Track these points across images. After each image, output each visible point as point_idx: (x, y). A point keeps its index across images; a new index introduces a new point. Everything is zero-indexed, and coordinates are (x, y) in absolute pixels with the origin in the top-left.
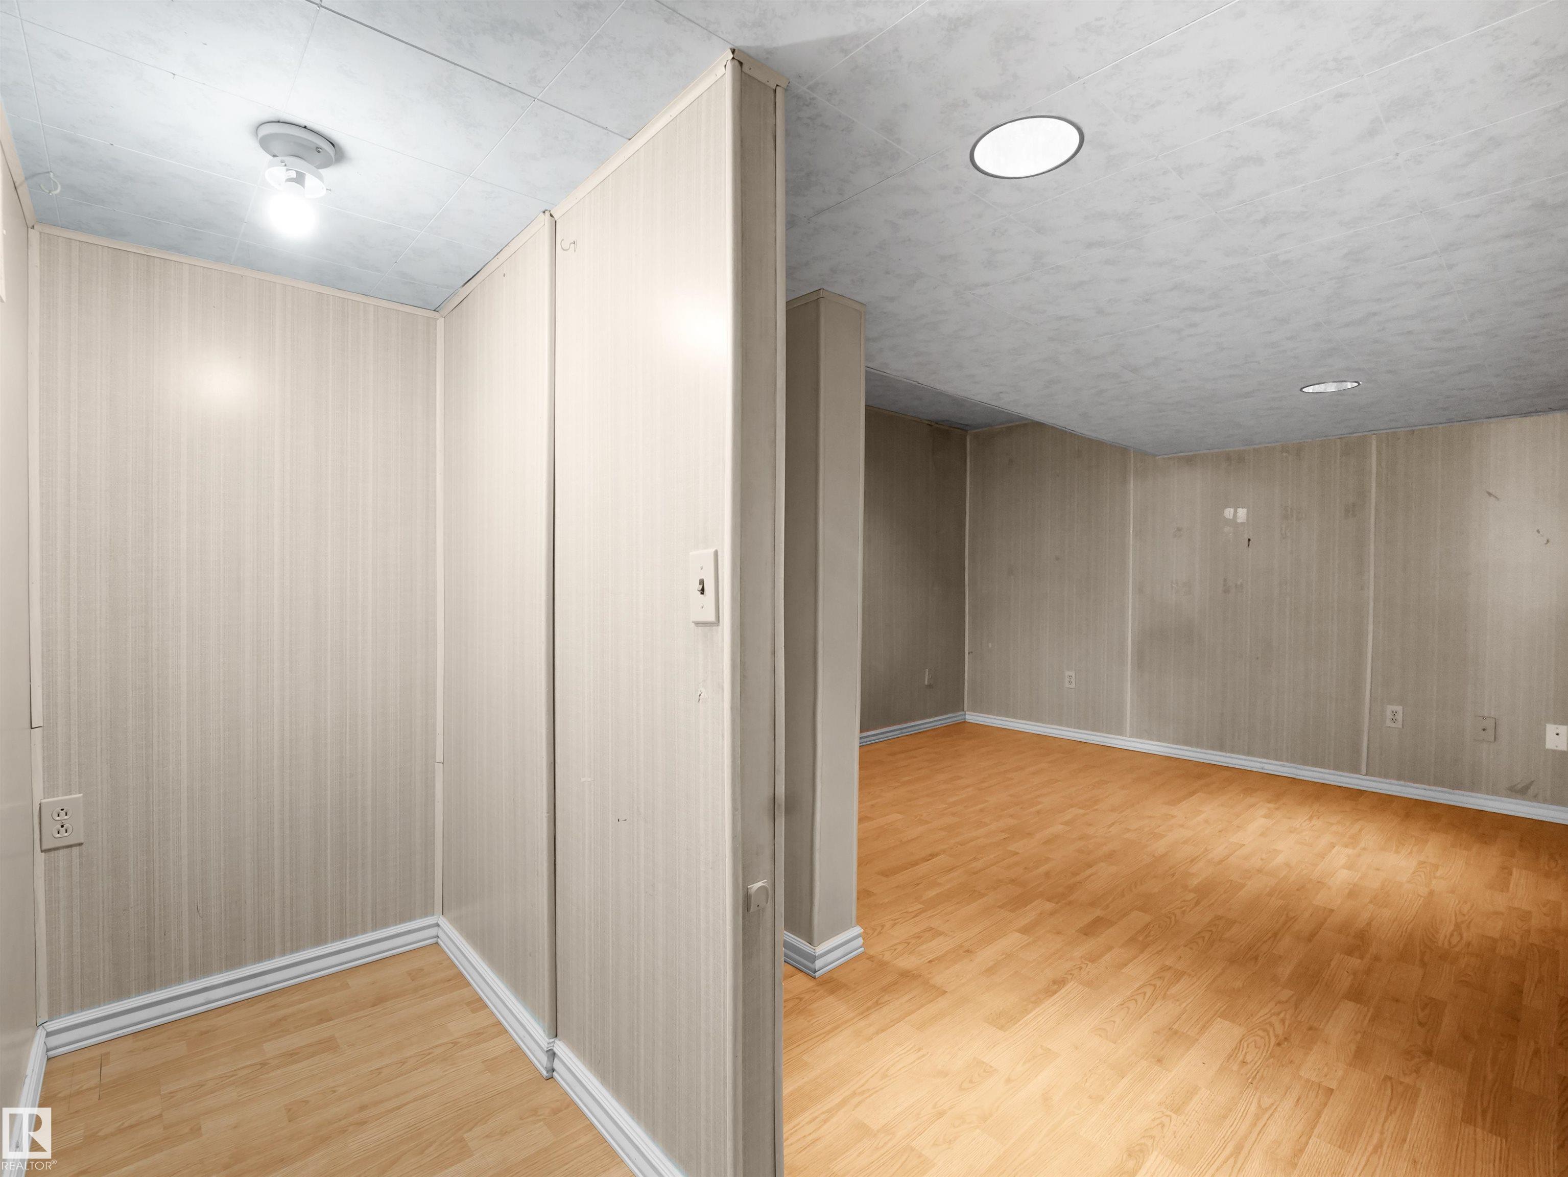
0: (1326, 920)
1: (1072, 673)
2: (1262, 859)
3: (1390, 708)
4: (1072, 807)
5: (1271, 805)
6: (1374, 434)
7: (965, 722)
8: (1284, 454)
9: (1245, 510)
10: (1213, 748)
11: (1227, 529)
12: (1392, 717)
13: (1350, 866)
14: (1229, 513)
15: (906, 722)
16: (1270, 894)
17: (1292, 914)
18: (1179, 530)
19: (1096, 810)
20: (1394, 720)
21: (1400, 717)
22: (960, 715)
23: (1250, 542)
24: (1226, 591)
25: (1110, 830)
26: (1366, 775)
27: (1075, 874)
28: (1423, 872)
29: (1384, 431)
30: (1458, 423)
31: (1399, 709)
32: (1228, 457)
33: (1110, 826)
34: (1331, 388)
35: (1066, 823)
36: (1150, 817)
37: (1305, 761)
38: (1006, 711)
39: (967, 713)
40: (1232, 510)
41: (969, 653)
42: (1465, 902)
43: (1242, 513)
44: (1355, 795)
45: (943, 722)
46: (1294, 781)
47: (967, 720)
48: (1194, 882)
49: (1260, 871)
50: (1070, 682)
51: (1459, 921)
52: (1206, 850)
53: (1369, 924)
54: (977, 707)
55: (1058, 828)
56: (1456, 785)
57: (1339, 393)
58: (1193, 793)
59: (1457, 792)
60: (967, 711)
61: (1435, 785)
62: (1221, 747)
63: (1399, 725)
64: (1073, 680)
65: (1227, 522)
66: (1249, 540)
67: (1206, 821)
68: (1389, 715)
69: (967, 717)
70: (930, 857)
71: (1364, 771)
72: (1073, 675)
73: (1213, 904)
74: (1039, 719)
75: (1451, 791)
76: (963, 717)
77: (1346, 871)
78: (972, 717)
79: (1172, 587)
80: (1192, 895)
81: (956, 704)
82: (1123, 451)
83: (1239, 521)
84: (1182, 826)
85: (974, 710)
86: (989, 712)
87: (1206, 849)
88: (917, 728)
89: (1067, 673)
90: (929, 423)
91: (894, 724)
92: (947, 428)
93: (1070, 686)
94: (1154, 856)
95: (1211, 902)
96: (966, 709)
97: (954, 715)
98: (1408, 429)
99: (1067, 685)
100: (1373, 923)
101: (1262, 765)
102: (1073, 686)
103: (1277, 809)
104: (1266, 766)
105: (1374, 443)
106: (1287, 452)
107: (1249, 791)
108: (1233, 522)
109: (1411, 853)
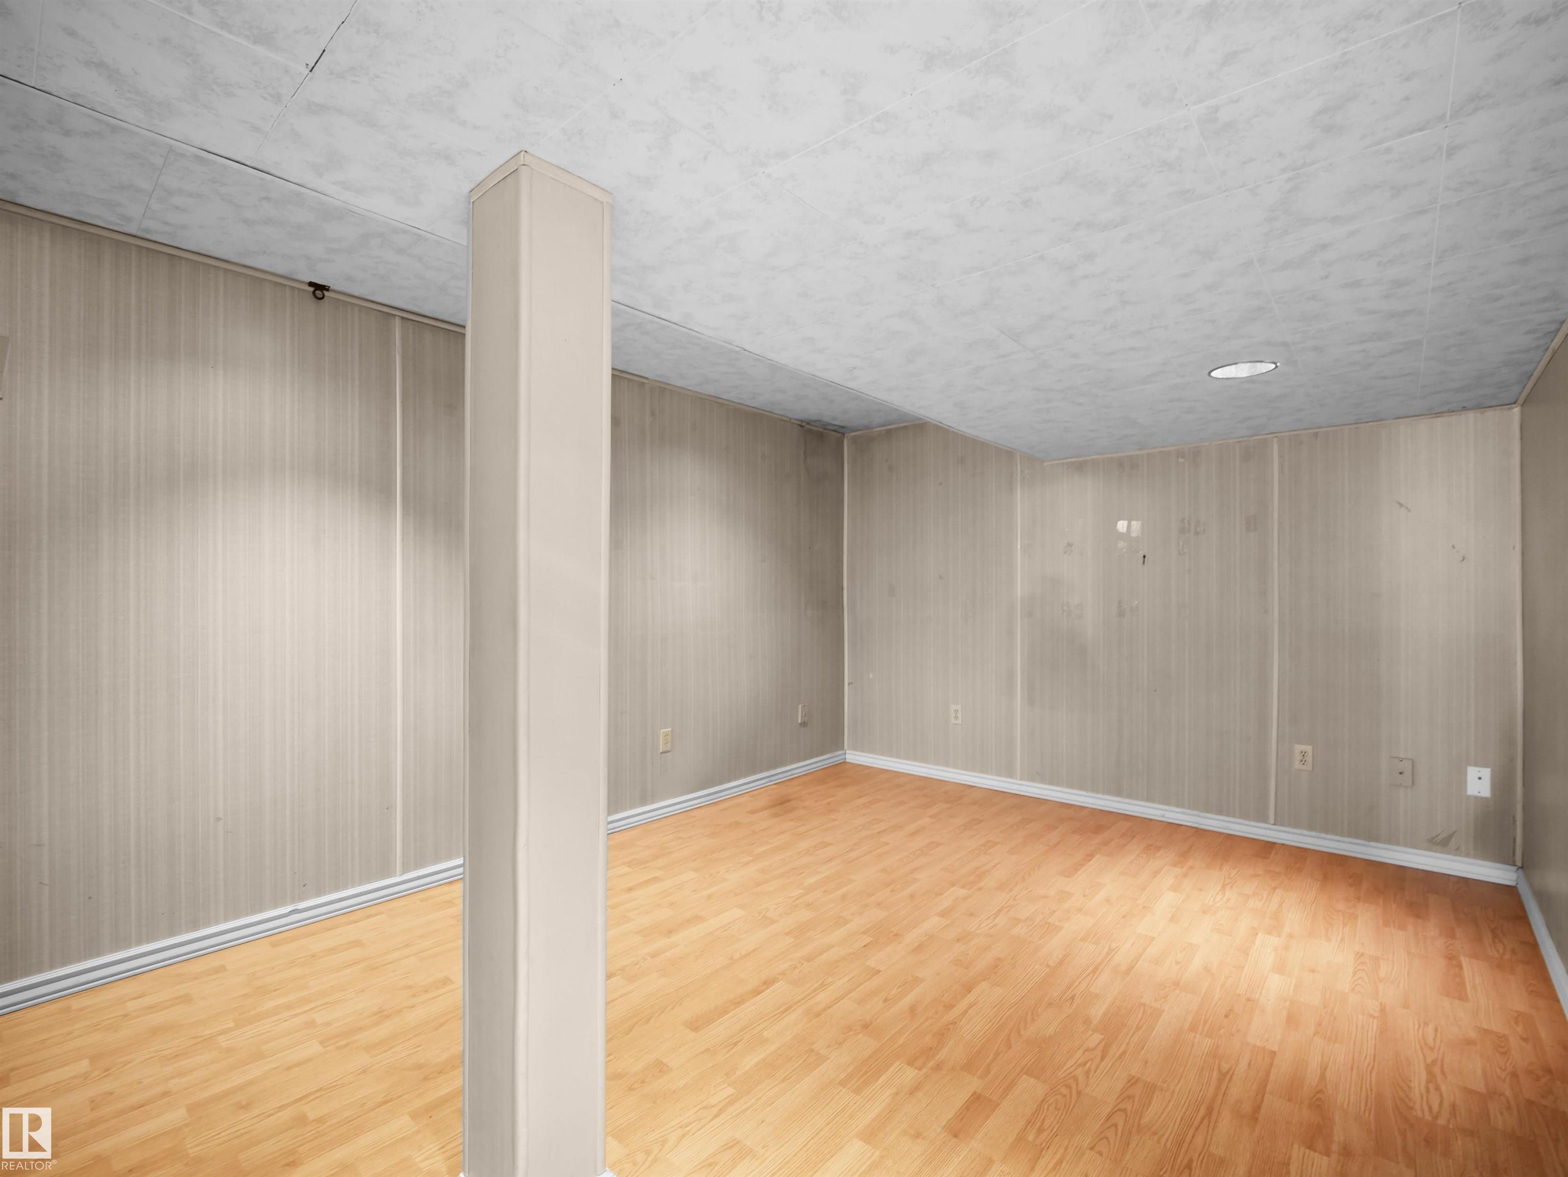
0: (1268, 1073)
1: (959, 707)
2: (1177, 963)
3: (1298, 748)
4: (954, 885)
5: (1178, 871)
6: (1276, 437)
7: (845, 762)
8: (1180, 460)
9: (1140, 522)
10: (1109, 792)
11: (1121, 544)
12: (1301, 758)
13: (1280, 968)
14: (1122, 526)
15: (776, 767)
16: (1193, 1028)
17: (1225, 1066)
18: (1070, 545)
19: (980, 889)
20: (1303, 762)
21: (1309, 758)
22: (839, 755)
23: (1146, 559)
24: (1121, 614)
25: (996, 921)
26: (1275, 824)
27: (949, 1007)
28: (1363, 970)
29: (1287, 434)
30: (1364, 425)
31: (1309, 749)
32: (1120, 464)
33: (996, 915)
34: (1241, 371)
35: (944, 914)
36: (1044, 897)
37: (1208, 808)
38: (889, 751)
39: (847, 751)
40: (1125, 523)
41: (849, 684)
42: (1426, 1024)
43: (1136, 525)
44: (1265, 849)
45: (820, 764)
46: (1199, 832)
47: (847, 760)
48: (1097, 1012)
49: (1176, 984)
50: (956, 718)
51: (1429, 1061)
52: (1111, 950)
53: (1323, 1077)
54: (859, 746)
55: (933, 922)
56: (1372, 836)
57: (1250, 380)
58: (1089, 857)
59: (1372, 844)
60: (848, 749)
61: (1349, 836)
62: (1119, 792)
63: (1308, 767)
64: (959, 715)
65: (1121, 536)
66: (1144, 557)
67: (1108, 901)
68: (1298, 757)
69: (848, 756)
70: (764, 987)
71: (1272, 820)
72: (960, 710)
73: (1124, 1053)
74: (924, 759)
75: (1366, 843)
76: (843, 757)
77: (1276, 976)
78: (853, 757)
79: (1063, 611)
80: (1097, 1037)
81: (835, 741)
82: (1007, 455)
83: (1133, 535)
84: (1080, 910)
85: (854, 748)
86: (871, 750)
87: (1110, 948)
88: (790, 773)
89: (953, 707)
90: (800, 423)
91: (761, 771)
92: (821, 430)
93: (956, 722)
94: (1048, 966)
95: (1121, 1050)
96: (846, 747)
97: (833, 755)
98: (1311, 431)
99: (953, 721)
100: (1328, 1074)
101: (1162, 812)
102: (959, 721)
103: (1185, 875)
104: (1168, 814)
105: (1276, 447)
106: (1183, 457)
107: (1151, 849)
108: (1126, 536)
109: (1342, 939)
